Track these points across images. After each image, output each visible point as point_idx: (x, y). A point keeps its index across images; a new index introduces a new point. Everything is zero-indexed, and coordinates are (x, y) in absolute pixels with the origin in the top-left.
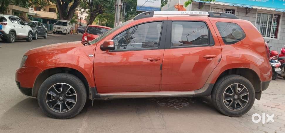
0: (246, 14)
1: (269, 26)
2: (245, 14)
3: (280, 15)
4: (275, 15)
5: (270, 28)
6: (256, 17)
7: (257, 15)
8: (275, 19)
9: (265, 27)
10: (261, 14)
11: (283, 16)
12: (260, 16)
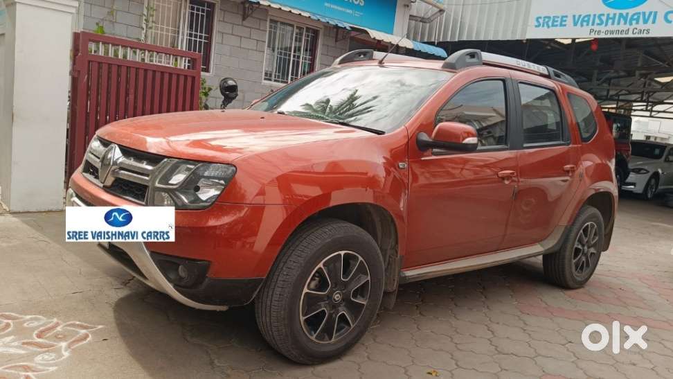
0: (244, 19)
1: (294, 56)
2: (241, 20)
3: (317, 31)
4: (308, 29)
5: (298, 62)
6: (266, 31)
7: (268, 23)
8: (308, 40)
9: (287, 57)
10: (279, 24)
11: (325, 35)
12: (275, 28)
